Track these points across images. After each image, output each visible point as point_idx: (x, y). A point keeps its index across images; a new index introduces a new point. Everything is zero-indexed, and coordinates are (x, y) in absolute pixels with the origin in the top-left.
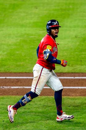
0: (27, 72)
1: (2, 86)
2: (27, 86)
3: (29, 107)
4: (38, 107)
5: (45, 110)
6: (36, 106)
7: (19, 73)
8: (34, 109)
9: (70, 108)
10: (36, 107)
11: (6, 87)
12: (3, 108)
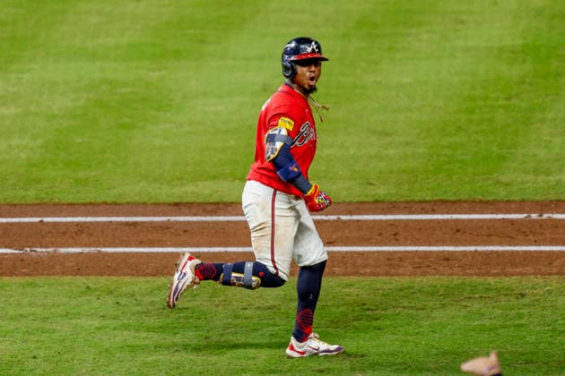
0: (109, 200)
1: (29, 247)
2: (109, 246)
3: (116, 314)
4: (143, 312)
5: (168, 321)
6: (139, 308)
7: (85, 204)
8: (133, 317)
9: (248, 313)
10: (138, 312)
11: (44, 250)
12: (34, 314)
